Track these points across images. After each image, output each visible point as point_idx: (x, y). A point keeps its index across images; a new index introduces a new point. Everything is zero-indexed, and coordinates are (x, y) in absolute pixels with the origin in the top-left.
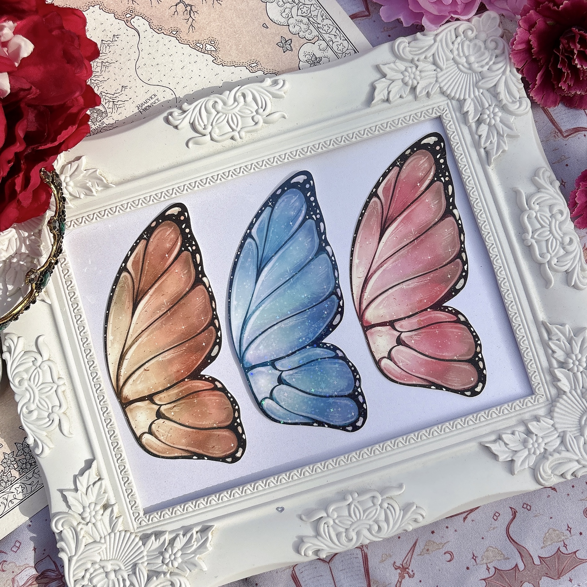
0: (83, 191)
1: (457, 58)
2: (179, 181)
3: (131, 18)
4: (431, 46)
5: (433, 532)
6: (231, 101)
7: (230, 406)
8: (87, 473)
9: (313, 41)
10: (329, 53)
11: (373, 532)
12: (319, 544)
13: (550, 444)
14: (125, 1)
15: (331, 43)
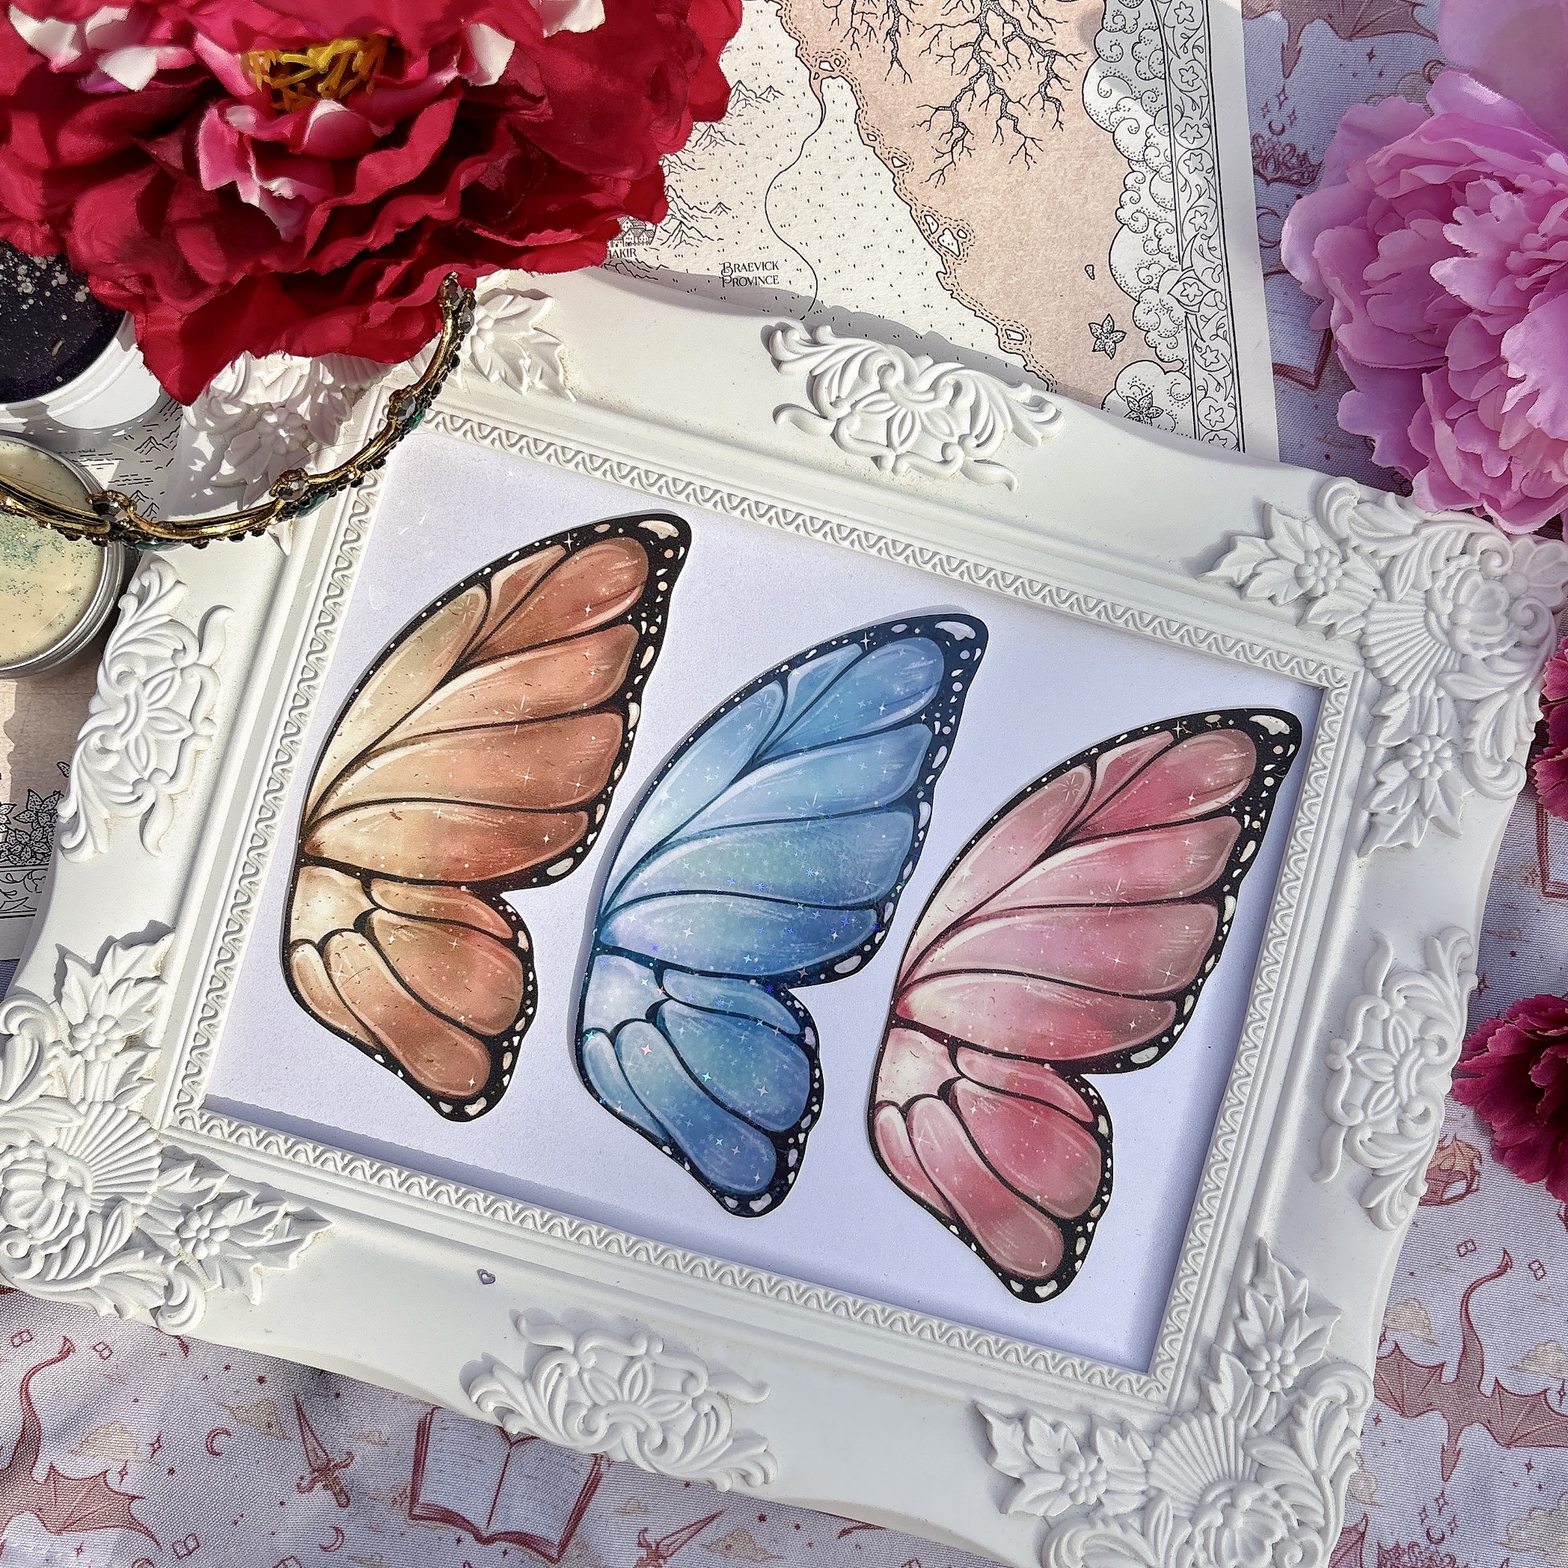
0: (503, 367)
1: (1437, 595)
2: (709, 475)
3: (828, 74)
4: (1399, 537)
5: (762, 1518)
6: (924, 383)
7: (518, 1001)
8: (139, 949)
9: (1167, 366)
10: (1184, 413)
11: (646, 1447)
12: (520, 1397)
13: (1116, 1497)
14: (839, 32)
15: (1201, 394)
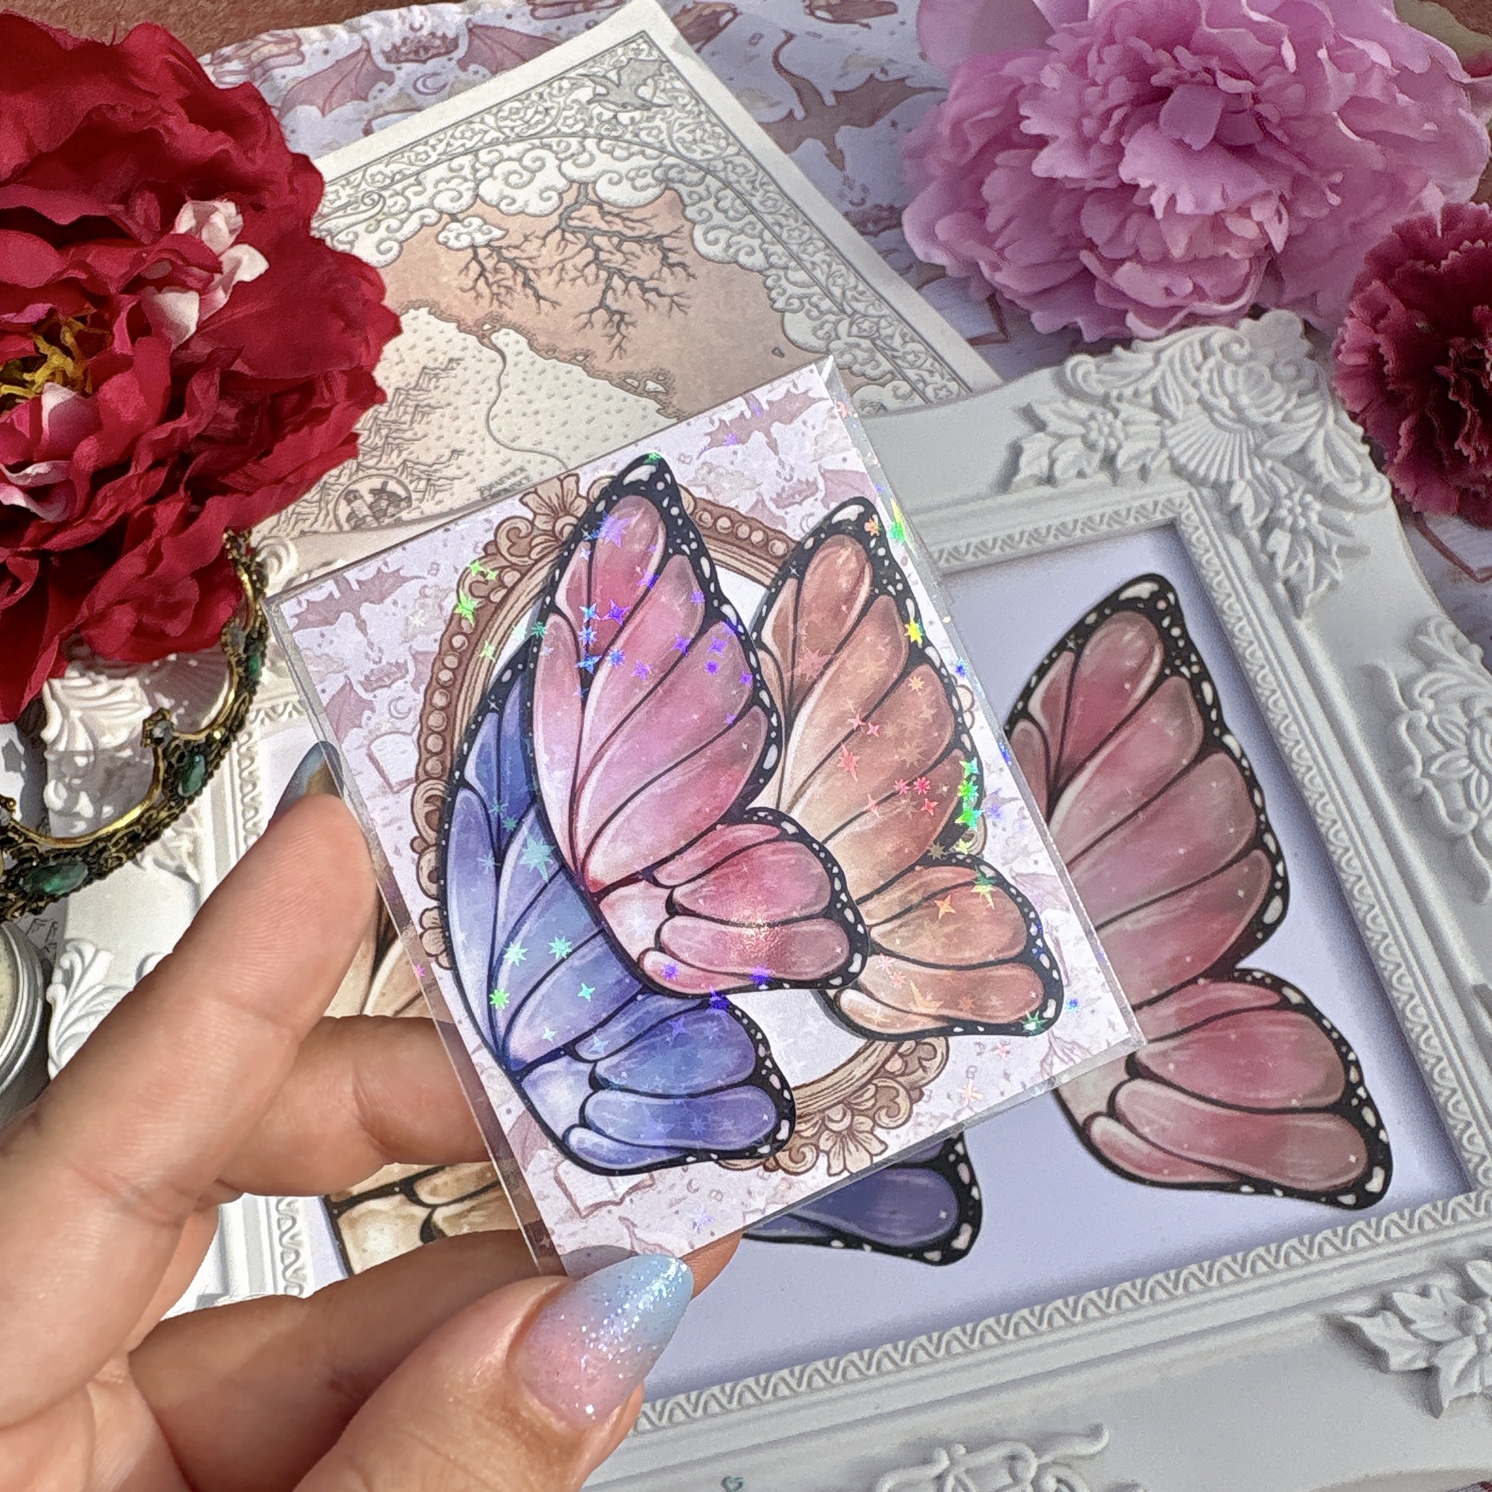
1: (1209, 398)
3: (492, 330)
4: (1146, 373)
9: (881, 382)
14: (485, 302)
15: (921, 385)
